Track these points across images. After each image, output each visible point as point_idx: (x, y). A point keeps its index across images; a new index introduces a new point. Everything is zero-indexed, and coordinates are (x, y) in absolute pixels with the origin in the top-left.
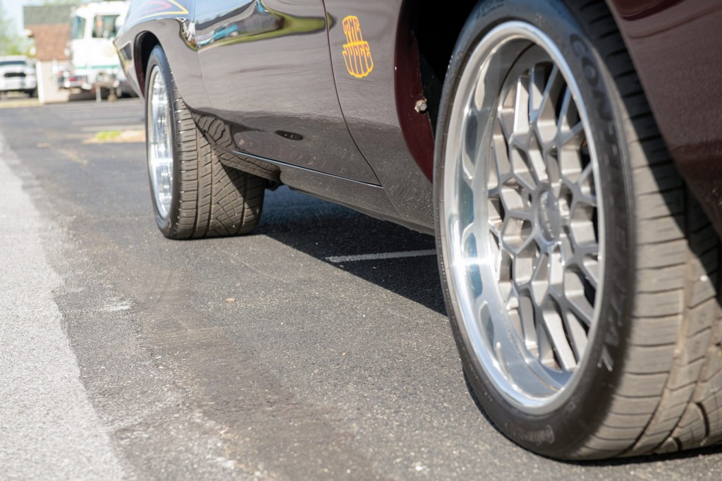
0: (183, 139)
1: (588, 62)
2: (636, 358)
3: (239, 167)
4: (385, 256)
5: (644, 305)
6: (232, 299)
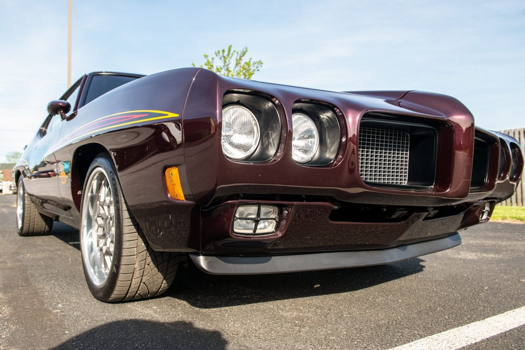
0: (26, 204)
2: (123, 269)
3: (44, 214)
5: (125, 252)
6: (29, 255)
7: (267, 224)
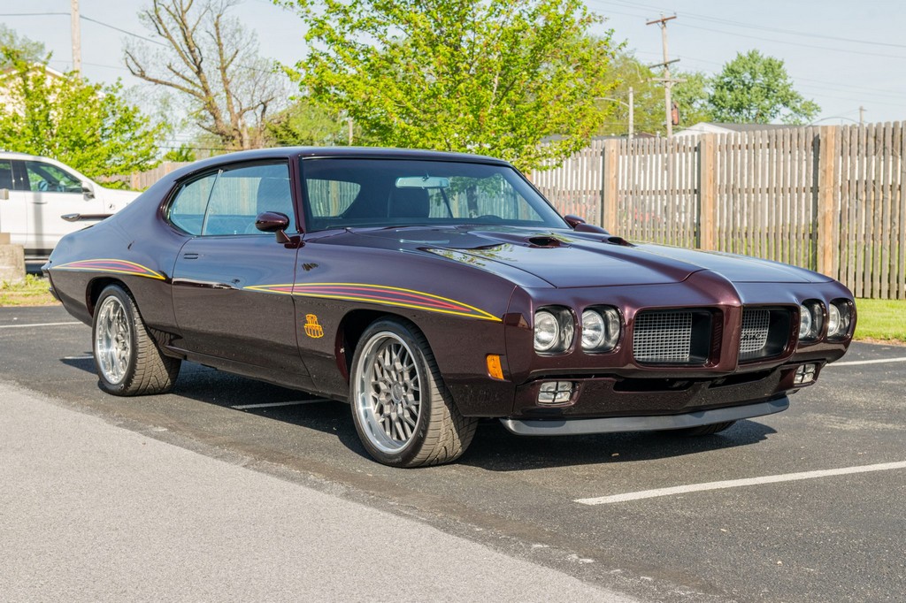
0: (140, 340)
1: (417, 350)
2: (430, 433)
4: (278, 404)
5: (433, 418)
7: (563, 394)
